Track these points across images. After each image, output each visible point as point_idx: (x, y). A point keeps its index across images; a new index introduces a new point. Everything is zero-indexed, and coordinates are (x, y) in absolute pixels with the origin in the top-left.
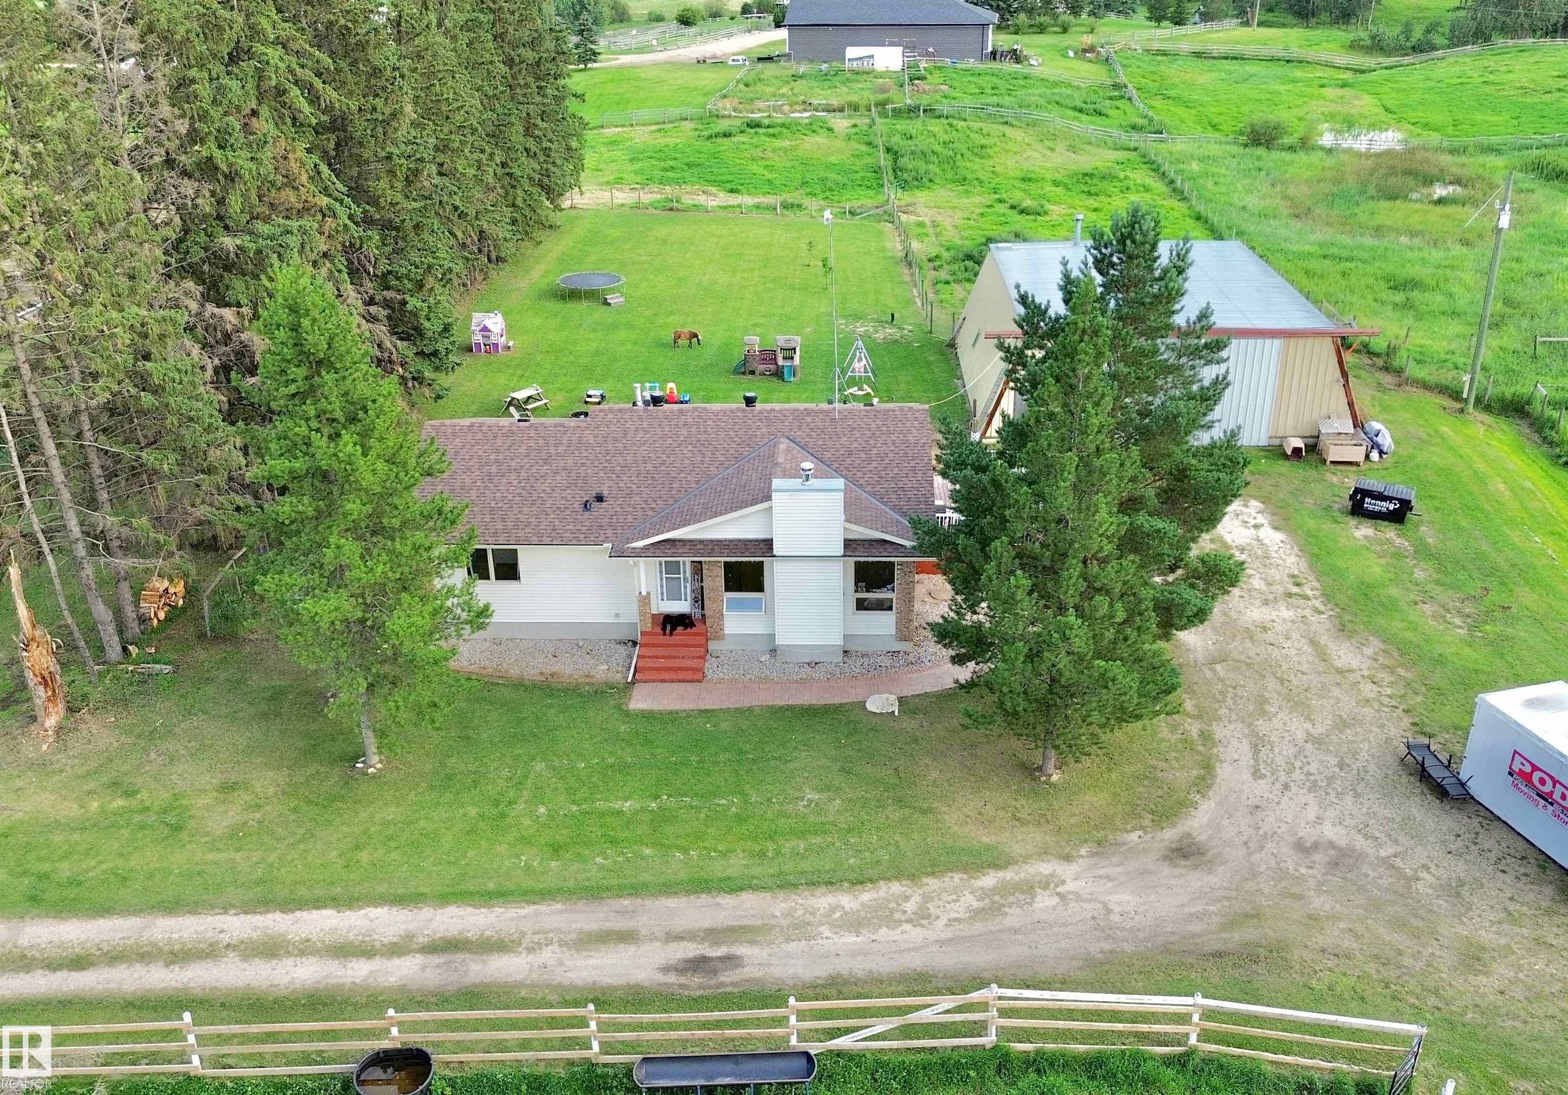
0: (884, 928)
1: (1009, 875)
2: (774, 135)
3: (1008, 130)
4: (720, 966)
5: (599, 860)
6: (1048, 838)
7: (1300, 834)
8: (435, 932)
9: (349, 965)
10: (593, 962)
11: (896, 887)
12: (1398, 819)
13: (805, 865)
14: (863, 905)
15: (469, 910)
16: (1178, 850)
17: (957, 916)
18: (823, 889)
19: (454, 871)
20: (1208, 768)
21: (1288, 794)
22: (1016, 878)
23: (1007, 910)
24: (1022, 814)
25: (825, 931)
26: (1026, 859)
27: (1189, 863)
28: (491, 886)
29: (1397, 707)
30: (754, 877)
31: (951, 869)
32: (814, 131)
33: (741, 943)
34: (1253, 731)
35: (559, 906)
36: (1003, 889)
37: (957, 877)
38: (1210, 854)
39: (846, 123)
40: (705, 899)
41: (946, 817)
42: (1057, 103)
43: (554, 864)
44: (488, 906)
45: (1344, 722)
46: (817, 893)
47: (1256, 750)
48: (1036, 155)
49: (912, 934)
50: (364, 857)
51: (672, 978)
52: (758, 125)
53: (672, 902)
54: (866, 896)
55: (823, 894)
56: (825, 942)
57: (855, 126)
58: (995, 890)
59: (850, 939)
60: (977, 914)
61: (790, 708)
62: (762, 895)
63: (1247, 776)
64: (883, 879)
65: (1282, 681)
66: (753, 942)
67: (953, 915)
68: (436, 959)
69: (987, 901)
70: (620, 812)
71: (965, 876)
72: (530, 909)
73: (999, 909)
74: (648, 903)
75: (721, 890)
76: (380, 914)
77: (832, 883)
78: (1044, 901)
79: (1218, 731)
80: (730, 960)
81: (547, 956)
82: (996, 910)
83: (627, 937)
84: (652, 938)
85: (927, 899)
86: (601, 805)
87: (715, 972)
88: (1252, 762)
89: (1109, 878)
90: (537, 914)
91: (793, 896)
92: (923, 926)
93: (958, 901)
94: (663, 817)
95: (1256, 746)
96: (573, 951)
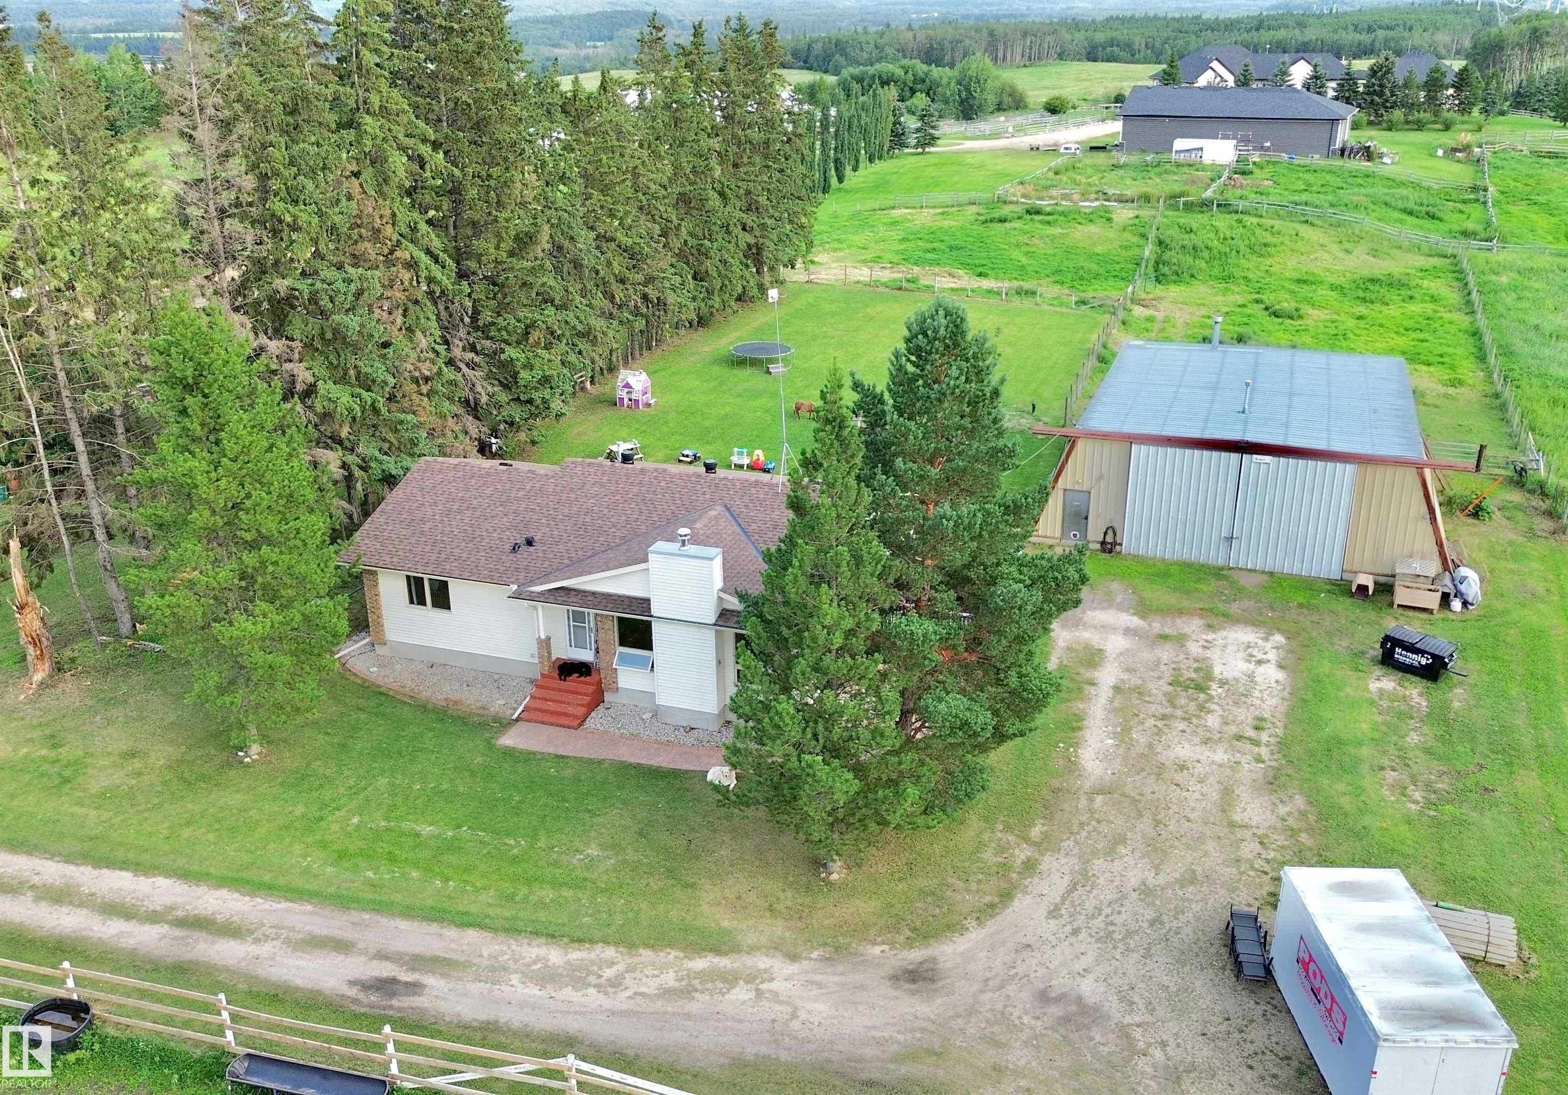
0: (570, 988)
1: (724, 962)
2: (1048, 223)
3: (1304, 230)
4: (402, 989)
5: (370, 874)
6: (787, 934)
7: (1053, 983)
8: (196, 908)
9: (109, 923)
10: (300, 962)
11: (610, 952)
12: (1173, 988)
13: (542, 916)
14: (568, 962)
15: (236, 895)
16: (911, 972)
17: (646, 990)
18: (543, 940)
19: (246, 858)
20: (1006, 896)
21: (1073, 939)
22: (729, 966)
23: (697, 995)
24: (780, 907)
25: (515, 979)
26: (752, 949)
27: (912, 986)
28: (267, 878)
29: (1266, 873)
30: (488, 916)
31: (672, 945)
32: (1091, 221)
33: (433, 973)
34: (1085, 869)
35: (309, 908)
36: (707, 976)
37: (674, 953)
38: (941, 983)
39: (1131, 214)
40: (435, 927)
41: (704, 895)
42: (1386, 204)
43: (329, 869)
44: (252, 895)
45: (1195, 878)
46: (535, 943)
47: (1073, 887)
48: (1326, 256)
49: (593, 998)
50: (186, 833)
51: (353, 992)
52: (1038, 212)
53: (403, 925)
54: (576, 955)
55: (539, 946)
56: (508, 988)
57: (1137, 217)
58: (700, 975)
59: (533, 991)
60: (667, 993)
61: (638, 766)
62: (486, 934)
63: (1042, 912)
64: (604, 942)
65: (1158, 823)
66: (444, 975)
67: (643, 989)
68: (178, 932)
69: (684, 983)
70: (418, 835)
71: (682, 955)
72: (284, 905)
73: (689, 992)
74: (384, 921)
75: (453, 922)
76: (163, 882)
77: (553, 936)
78: (741, 994)
79: (1048, 862)
80: (415, 988)
81: (265, 949)
82: (687, 992)
83: (342, 946)
84: (364, 952)
85: (631, 969)
86: (406, 825)
87: (393, 994)
88: (1059, 899)
89: (819, 985)
90: (288, 910)
91: (512, 942)
92: (606, 993)
93: (657, 976)
94: (452, 846)
95: (1075, 884)
96: (289, 950)
